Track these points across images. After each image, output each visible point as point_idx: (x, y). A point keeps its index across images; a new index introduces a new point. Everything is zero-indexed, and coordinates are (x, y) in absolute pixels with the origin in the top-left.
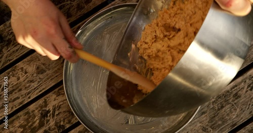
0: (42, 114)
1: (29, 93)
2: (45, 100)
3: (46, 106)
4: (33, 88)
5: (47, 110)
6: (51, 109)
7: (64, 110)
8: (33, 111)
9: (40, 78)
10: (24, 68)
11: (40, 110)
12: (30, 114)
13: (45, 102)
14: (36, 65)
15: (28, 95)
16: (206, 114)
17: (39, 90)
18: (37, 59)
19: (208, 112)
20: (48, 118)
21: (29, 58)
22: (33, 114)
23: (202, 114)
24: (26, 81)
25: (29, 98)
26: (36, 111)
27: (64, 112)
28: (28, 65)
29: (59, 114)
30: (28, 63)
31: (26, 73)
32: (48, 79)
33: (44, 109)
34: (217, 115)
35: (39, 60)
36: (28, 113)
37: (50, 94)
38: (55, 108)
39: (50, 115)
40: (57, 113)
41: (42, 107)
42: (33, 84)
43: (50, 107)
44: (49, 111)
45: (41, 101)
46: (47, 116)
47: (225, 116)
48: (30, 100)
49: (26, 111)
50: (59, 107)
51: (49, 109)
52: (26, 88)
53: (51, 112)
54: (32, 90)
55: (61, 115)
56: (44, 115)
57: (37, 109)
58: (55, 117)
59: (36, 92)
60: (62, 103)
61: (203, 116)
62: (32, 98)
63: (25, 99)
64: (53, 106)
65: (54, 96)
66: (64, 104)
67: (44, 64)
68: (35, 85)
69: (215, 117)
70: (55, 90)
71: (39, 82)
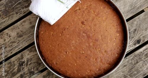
0: (19, 64)
1: (11, 50)
2: (22, 55)
3: (22, 58)
4: (14, 46)
5: (23, 61)
6: (26, 61)
7: (34, 61)
8: (14, 62)
9: (19, 41)
10: (9, 33)
11: (18, 61)
12: (11, 63)
13: (22, 56)
14: (17, 31)
15: (11, 51)
16: (126, 67)
17: (18, 48)
18: (18, 28)
19: (128, 66)
20: (24, 67)
21: (12, 27)
22: (14, 64)
23: (124, 67)
24: (10, 42)
25: (11, 53)
26: (16, 62)
27: (34, 63)
28: (11, 32)
29: (30, 64)
30: (11, 30)
31: (10, 37)
32: (24, 41)
33: (21, 60)
34: (134, 68)
35: (19, 29)
36: (10, 63)
37: (25, 51)
38: (28, 60)
39: (25, 65)
40: (29, 63)
41: (19, 59)
42: (14, 44)
43: (25, 59)
44: (24, 62)
45: (19, 56)
46: (23, 65)
47: (139, 68)
48: (12, 54)
49: (9, 62)
50: (31, 59)
51: (24, 61)
52: (9, 46)
53: (26, 63)
54: (13, 48)
55: (32, 65)
56: (21, 64)
57: (16, 60)
58: (28, 66)
59: (16, 49)
60: (32, 57)
61: (125, 68)
62: (13, 53)
63: (9, 53)
64: (27, 59)
65: (28, 52)
66: (34, 58)
67: (22, 31)
68: (16, 44)
69: (132, 68)
70: (29, 48)
71: (18, 43)
